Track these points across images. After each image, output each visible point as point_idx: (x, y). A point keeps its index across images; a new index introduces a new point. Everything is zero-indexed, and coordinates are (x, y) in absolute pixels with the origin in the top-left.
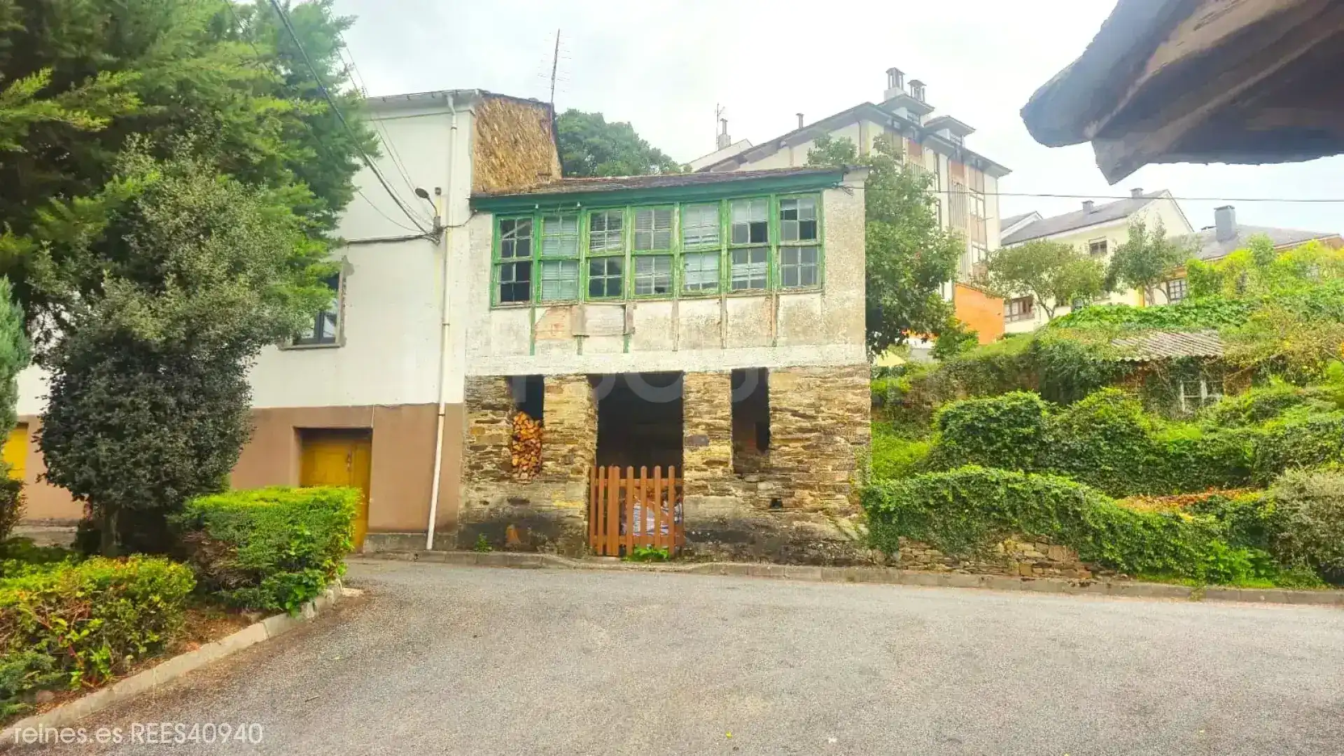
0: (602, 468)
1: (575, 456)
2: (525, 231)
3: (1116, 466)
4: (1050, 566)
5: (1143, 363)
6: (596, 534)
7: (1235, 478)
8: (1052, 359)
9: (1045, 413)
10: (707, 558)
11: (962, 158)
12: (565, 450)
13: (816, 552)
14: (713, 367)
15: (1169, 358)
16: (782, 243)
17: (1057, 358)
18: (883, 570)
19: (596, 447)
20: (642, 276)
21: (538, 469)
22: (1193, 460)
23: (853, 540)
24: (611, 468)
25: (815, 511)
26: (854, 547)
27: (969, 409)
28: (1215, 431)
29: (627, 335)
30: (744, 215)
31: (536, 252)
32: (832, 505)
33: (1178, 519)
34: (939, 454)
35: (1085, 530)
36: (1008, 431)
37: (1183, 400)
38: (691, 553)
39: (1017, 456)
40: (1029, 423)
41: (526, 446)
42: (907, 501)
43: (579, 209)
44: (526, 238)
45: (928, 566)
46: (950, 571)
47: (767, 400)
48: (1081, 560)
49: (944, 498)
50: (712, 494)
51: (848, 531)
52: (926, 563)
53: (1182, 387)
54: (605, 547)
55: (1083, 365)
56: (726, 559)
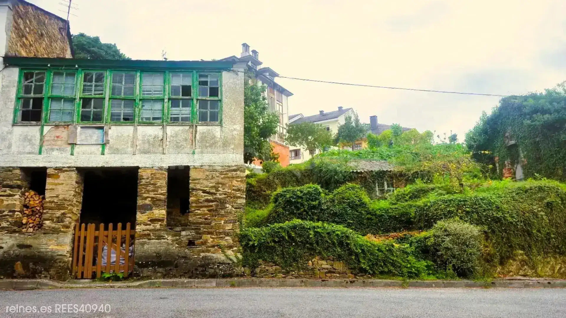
0: (83, 225)
1: (66, 217)
2: (41, 80)
3: (354, 220)
4: (334, 273)
5: (361, 173)
6: (77, 265)
7: (406, 226)
8: (321, 170)
9: (323, 195)
10: (148, 277)
11: (274, 86)
12: (58, 213)
13: (213, 271)
14: (158, 165)
15: (372, 171)
16: (199, 98)
17: (324, 170)
18: (250, 279)
19: (80, 212)
20: (116, 111)
21: (40, 226)
22: (387, 217)
23: (234, 262)
24: (89, 225)
25: (213, 246)
26: (235, 266)
27: (288, 193)
28: (395, 204)
29: (104, 145)
30: (179, 81)
31: (46, 93)
32: (223, 243)
33: (393, 246)
34: (274, 215)
35: (351, 252)
36: (306, 203)
37: (377, 190)
38: (138, 275)
39: (310, 216)
40: (316, 199)
41: (33, 211)
42: (264, 239)
43: (77, 69)
44: (41, 83)
45: (273, 275)
46: (285, 277)
47: (188, 184)
48: (349, 269)
49: (283, 237)
50: (153, 239)
51: (231, 257)
52: (272, 274)
53: (377, 184)
54: (82, 273)
55: (336, 172)
56: (160, 278)
